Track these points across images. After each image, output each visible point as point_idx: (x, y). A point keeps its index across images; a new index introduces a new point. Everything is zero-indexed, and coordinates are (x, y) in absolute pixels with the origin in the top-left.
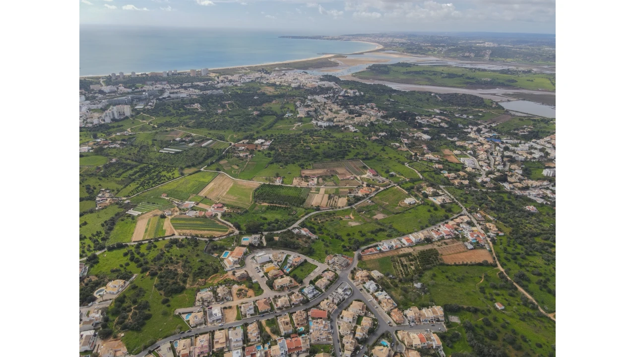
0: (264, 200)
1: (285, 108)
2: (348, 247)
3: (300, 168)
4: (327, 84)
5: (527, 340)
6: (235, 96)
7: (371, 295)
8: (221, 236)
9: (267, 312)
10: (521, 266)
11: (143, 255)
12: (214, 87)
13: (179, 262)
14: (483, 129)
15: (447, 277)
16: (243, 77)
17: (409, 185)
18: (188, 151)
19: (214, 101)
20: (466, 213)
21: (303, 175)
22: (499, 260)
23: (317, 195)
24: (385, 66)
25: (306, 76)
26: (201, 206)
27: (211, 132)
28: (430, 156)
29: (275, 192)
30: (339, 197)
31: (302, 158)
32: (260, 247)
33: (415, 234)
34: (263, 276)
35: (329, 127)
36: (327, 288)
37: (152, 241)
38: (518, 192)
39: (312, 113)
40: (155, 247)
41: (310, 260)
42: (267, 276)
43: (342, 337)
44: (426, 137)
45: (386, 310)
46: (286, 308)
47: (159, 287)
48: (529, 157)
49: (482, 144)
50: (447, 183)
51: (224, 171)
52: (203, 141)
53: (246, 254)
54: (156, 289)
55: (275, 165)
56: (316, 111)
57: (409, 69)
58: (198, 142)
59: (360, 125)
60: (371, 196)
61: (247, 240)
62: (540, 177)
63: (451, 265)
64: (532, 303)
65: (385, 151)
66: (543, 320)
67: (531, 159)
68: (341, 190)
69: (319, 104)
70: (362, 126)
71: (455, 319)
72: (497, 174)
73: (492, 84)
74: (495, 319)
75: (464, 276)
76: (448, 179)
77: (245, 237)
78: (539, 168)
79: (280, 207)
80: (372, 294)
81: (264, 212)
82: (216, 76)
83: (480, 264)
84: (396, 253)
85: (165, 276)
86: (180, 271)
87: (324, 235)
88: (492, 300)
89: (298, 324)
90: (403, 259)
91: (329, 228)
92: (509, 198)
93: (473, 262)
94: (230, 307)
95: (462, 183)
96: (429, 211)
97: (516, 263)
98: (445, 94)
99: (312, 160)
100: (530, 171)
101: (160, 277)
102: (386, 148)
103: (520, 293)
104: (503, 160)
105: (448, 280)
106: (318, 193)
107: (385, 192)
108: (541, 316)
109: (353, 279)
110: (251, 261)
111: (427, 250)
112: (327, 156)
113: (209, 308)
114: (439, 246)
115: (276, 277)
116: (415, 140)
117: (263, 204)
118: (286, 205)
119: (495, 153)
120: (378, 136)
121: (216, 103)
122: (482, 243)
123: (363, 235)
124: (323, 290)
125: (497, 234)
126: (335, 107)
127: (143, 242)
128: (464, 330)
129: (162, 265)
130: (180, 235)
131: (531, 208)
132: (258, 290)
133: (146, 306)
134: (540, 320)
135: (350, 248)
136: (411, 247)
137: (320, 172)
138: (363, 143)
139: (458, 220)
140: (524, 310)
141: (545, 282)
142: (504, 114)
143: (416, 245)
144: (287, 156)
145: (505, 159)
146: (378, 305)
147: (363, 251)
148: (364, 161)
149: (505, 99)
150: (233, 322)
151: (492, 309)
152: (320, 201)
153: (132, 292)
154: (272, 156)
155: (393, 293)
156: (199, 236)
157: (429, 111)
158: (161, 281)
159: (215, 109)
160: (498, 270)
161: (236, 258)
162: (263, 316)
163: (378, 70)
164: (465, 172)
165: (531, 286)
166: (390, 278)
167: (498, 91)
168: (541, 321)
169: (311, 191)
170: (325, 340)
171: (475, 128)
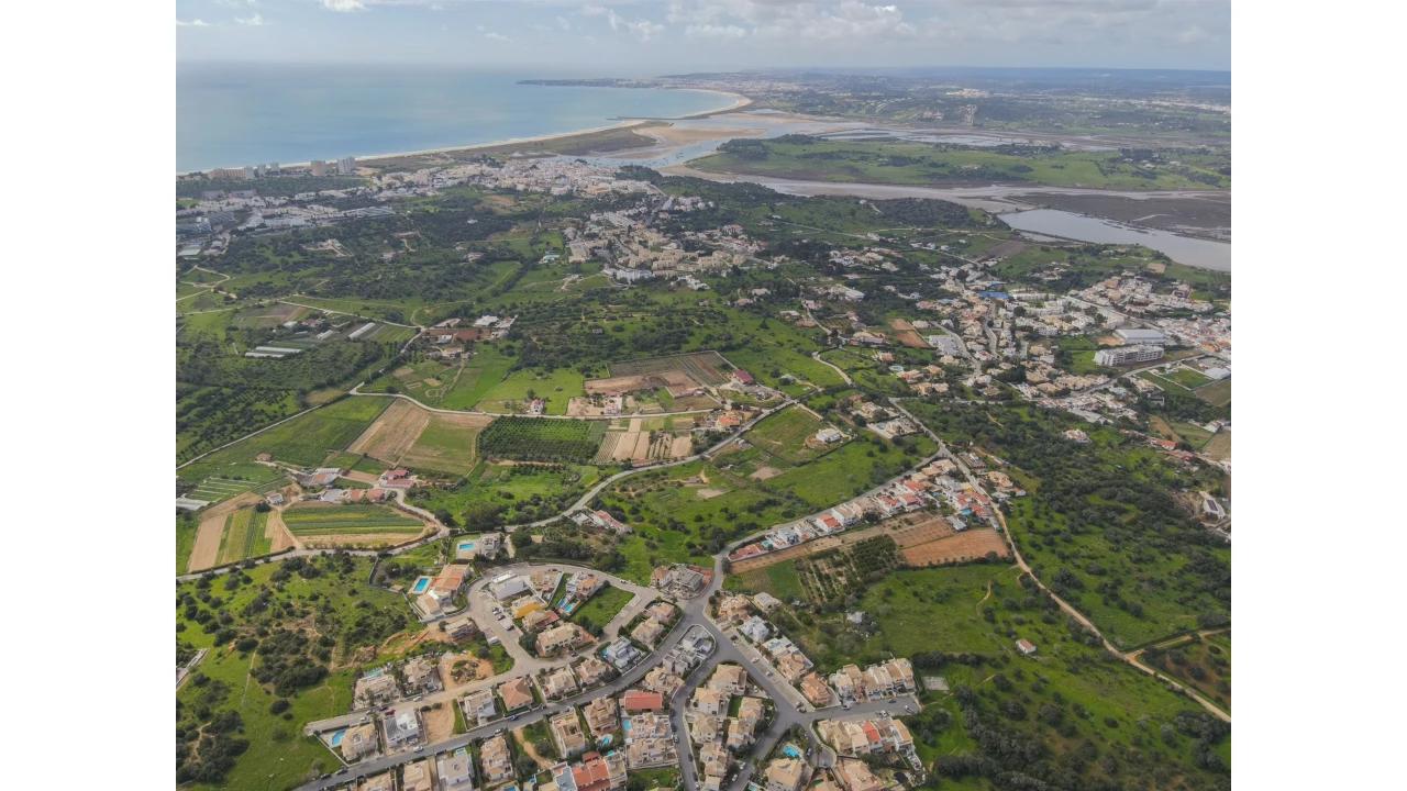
0: (504, 453)
1: (541, 242)
2: (700, 545)
3: (582, 377)
4: (631, 186)
5: (1086, 713)
6: (422, 219)
7: (756, 647)
8: (406, 544)
9: (525, 708)
10: (1064, 558)
11: (217, 604)
12: (371, 200)
13: (308, 613)
14: (970, 272)
15: (916, 594)
16: (438, 175)
17: (824, 401)
18: (315, 350)
19: (372, 231)
20: (947, 452)
21: (591, 392)
22: (1019, 549)
23: (624, 434)
24: (758, 143)
25: (585, 170)
26: (356, 476)
27: (370, 304)
28: (864, 334)
29: (529, 434)
30: (675, 436)
31: (586, 355)
32: (502, 561)
33: (844, 506)
34: (512, 628)
35: (642, 282)
36: (658, 641)
37: (238, 567)
38: (1048, 403)
39: (604, 253)
40: (248, 580)
41: (616, 581)
42: (520, 627)
43: (697, 748)
44: (854, 294)
45: (790, 677)
46: (569, 694)
47: (262, 676)
48: (1066, 327)
49: (971, 305)
50: (904, 391)
51: (406, 391)
52: (351, 326)
53: (468, 580)
54: (256, 680)
55: (525, 373)
56: (610, 246)
57: (810, 149)
58: (341, 330)
59: (710, 274)
60: (744, 430)
62: (1089, 368)
63: (922, 568)
64: (1090, 634)
65: (768, 328)
66: (1115, 668)
67: (1069, 331)
68: (676, 420)
69: (617, 231)
70: (715, 276)
71: (936, 683)
72: (1005, 366)
73: (982, 177)
74: (1019, 675)
75: (950, 590)
76: (905, 383)
77: (464, 542)
78: (1086, 349)
79: (542, 468)
80: (759, 646)
81: (507, 480)
82: (374, 174)
83: (981, 561)
84: (804, 551)
85: (275, 647)
86: (313, 633)
87: (646, 523)
88: (1009, 635)
89: (598, 729)
90: (821, 564)
91: (654, 506)
92: (1032, 416)
93: (967, 557)
94: (438, 706)
95: (934, 389)
96: (870, 454)
97: (1053, 552)
98: (888, 201)
99: (609, 356)
100: (1070, 356)
101: (264, 651)
102: (769, 322)
103: (1065, 614)
104: (1014, 337)
105: (917, 599)
106: (626, 431)
107: (774, 419)
108: (1110, 660)
109: (715, 615)
110: (482, 594)
111: (870, 540)
112: (642, 345)
113: (387, 714)
114: (894, 528)
115: (540, 626)
116: (832, 301)
117: (501, 464)
118: (556, 461)
119: (998, 323)
120: (750, 296)
121: (377, 238)
122: (983, 515)
123: (731, 518)
124: (651, 647)
125: (1013, 494)
126: (654, 237)
127: (217, 572)
128: (956, 706)
129: (267, 623)
130: (308, 549)
131: (1075, 434)
132: (502, 661)
133: (233, 722)
134: (1108, 669)
135: (705, 548)
136: (837, 535)
137: (627, 382)
138: (720, 313)
139: (931, 470)
140: (1075, 650)
141: (1114, 587)
142: (1010, 238)
143: (847, 530)
144: (552, 351)
145: (1019, 334)
146: (773, 670)
147: (733, 552)
148: (726, 354)
149: (1010, 207)
150: (447, 739)
151: (1011, 653)
152: (630, 449)
153: (197, 692)
154: (516, 351)
155: (804, 638)
156: (355, 546)
157: (856, 239)
158: (266, 660)
159: (376, 251)
160: (1019, 570)
161: (445, 590)
162: (517, 718)
163: (742, 152)
164: (940, 365)
165: (1086, 599)
166: (796, 608)
168: (1112, 671)
169: (610, 427)
170: (661, 758)
171: (954, 272)
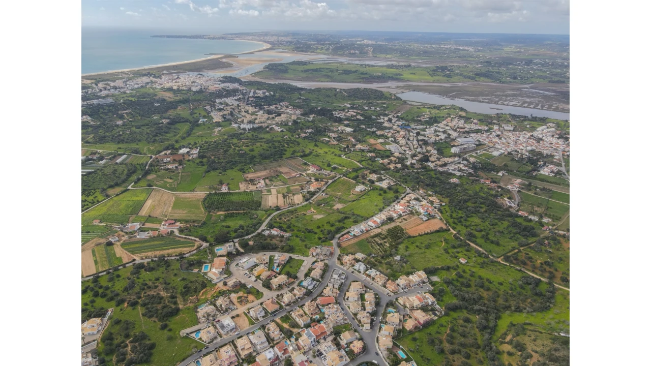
0: (219, 209)
1: (196, 113)
2: (324, 237)
3: (241, 173)
4: (231, 86)
5: (492, 281)
6: (129, 104)
7: (363, 274)
8: (190, 252)
9: (277, 311)
10: (466, 227)
11: (107, 288)
12: (97, 96)
13: (157, 286)
14: (393, 118)
15: (417, 246)
16: (128, 83)
17: (354, 174)
18: (102, 170)
19: (106, 111)
20: (410, 191)
21: (248, 179)
22: (450, 225)
23: (270, 196)
24: (282, 65)
25: (204, 79)
26: (148, 225)
27: (121, 146)
28: (359, 146)
29: (226, 200)
30: (294, 195)
31: (240, 163)
32: (239, 254)
33: (378, 216)
34: (256, 280)
35: (254, 129)
36: (322, 276)
37: (110, 271)
38: (441, 169)
39: (228, 117)
40: (118, 276)
41: (294, 256)
42: (260, 279)
43: (355, 315)
44: (349, 130)
45: (380, 284)
46: (294, 302)
47: (149, 314)
48: (438, 139)
49: (398, 132)
50: (385, 168)
51: (157, 185)
52: (115, 156)
53: (227, 263)
54: (146, 318)
55: (212, 173)
56: (231, 114)
57: (306, 67)
58: (110, 159)
59: (284, 124)
60: (323, 189)
61: (222, 250)
62: (450, 155)
63: (416, 237)
64: (483, 253)
65: (318, 146)
66: (495, 264)
67: (439, 140)
68: (292, 188)
69: (233, 107)
70: (286, 125)
71: (435, 279)
72: (420, 156)
73: (383, 78)
74: (464, 271)
75: (429, 243)
76: (384, 165)
77: (217, 248)
78: (447, 147)
79: (239, 213)
81: (223, 221)
82: (92, 83)
83: (438, 231)
84: (368, 235)
85: (149, 302)
86: (163, 294)
87: (296, 232)
88: (456, 257)
89: (312, 314)
90: (377, 239)
91: (297, 224)
92: (436, 175)
93: (432, 230)
94: (238, 316)
95: (396, 167)
96: (380, 195)
97: (462, 225)
98: (348, 89)
99: (250, 163)
100: (442, 150)
101: (144, 305)
102: (317, 143)
103: (473, 247)
104: (419, 144)
105: (418, 248)
106: (271, 194)
107: (334, 184)
108: (493, 262)
109: (342, 264)
110: (236, 268)
111: (393, 228)
112: (264, 157)
113: (216, 322)
114: (400, 222)
115: (269, 278)
116: (341, 133)
117: (218, 214)
118: (244, 210)
119: (411, 138)
120: (306, 133)
121: (110, 114)
122: (433, 214)
123: (332, 225)
124: (320, 280)
125: (441, 205)
126: (251, 109)
127: (100, 275)
128: (445, 286)
129: (138, 293)
130: (142, 259)
131: (454, 180)
132: (258, 294)
133: (144, 337)
134: (493, 265)
135: (327, 238)
136: (379, 227)
137: (263, 173)
138: (295, 141)
139: (407, 198)
140: (481, 260)
141: (487, 236)
142: (403, 104)
143: (382, 225)
144: (223, 162)
145: (421, 143)
146: (373, 282)
147: (339, 239)
148: (304, 158)
149: (400, 91)
150: (248, 327)
151: (458, 264)
152: (276, 201)
153: (118, 327)
154: (205, 164)
155: (380, 268)
156: (166, 256)
157: (340, 106)
158: (147, 308)
159: (111, 121)
160: (452, 233)
161: (220, 269)
162: (275, 315)
163: (275, 69)
164: (395, 157)
165: (478, 241)
166: (373, 257)
167: (389, 84)
168: (495, 266)
169: (263, 193)
170: (342, 321)
171: (386, 118)
